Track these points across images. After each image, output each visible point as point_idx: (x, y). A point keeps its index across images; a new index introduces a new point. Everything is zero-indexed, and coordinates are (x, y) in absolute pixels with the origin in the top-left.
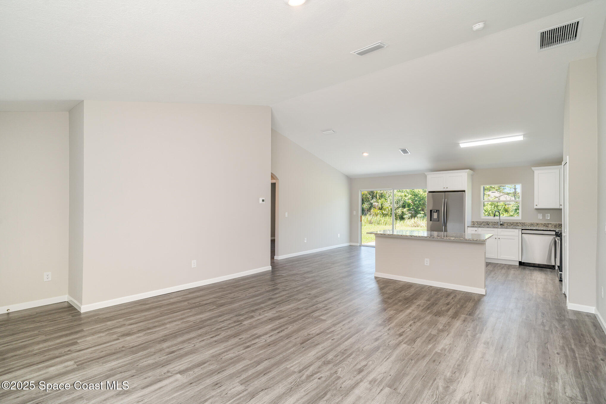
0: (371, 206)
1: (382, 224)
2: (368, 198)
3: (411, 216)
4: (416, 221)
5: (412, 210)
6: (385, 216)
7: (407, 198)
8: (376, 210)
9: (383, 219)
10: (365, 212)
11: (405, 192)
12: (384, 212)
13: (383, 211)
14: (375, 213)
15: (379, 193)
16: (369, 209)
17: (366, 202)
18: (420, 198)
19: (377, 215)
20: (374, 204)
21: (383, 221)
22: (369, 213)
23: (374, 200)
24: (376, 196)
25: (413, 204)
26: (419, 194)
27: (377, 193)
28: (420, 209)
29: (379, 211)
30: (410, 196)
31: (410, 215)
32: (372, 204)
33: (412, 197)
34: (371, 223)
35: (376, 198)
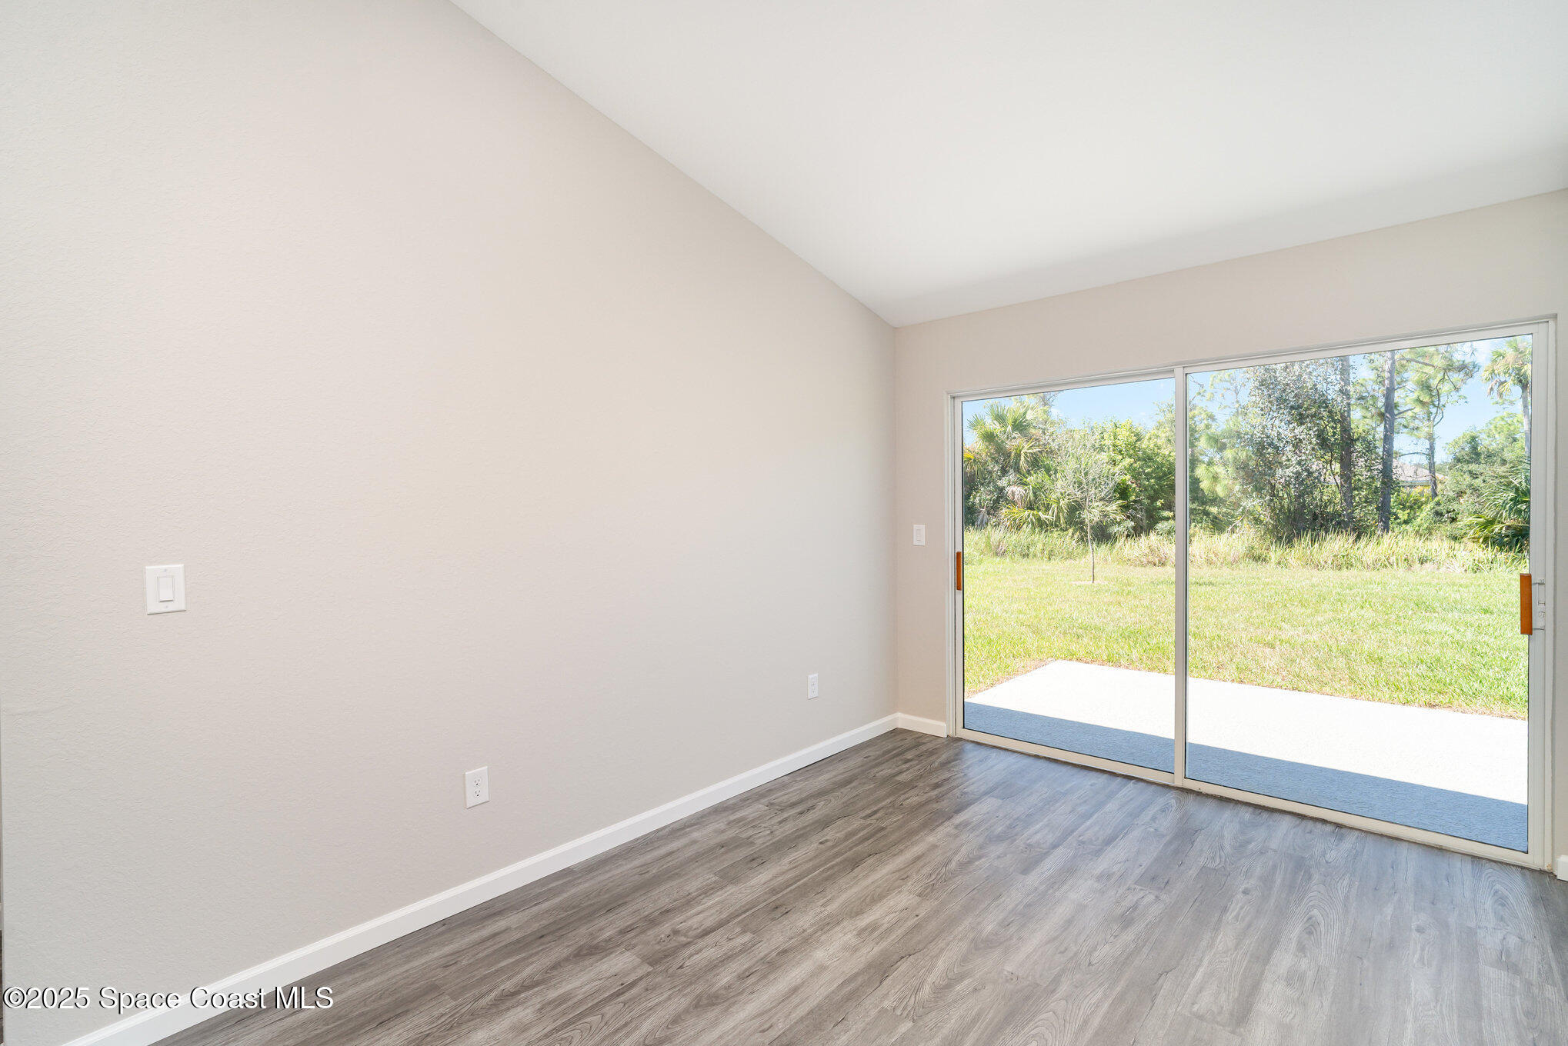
0: (1001, 498)
1: (1039, 555)
2: (990, 473)
3: (1134, 528)
4: (1154, 547)
5: (1137, 506)
6: (1046, 531)
7: (1117, 469)
8: (1015, 510)
9: (1039, 539)
10: (980, 517)
11: (1111, 449)
12: (1043, 516)
13: (1040, 513)
14: (1014, 520)
15: (1026, 453)
16: (994, 508)
17: (982, 484)
18: (1160, 466)
19: (1019, 528)
20: (1009, 490)
21: (1040, 546)
22: (993, 520)
23: (1012, 476)
24: (1017, 463)
25: (1137, 489)
26: (1158, 454)
27: (1020, 455)
28: (1159, 504)
29: (1026, 513)
30: (1128, 461)
31: (1133, 524)
32: (1002, 489)
33: (1135, 465)
34: (999, 552)
35: (1018, 470)
